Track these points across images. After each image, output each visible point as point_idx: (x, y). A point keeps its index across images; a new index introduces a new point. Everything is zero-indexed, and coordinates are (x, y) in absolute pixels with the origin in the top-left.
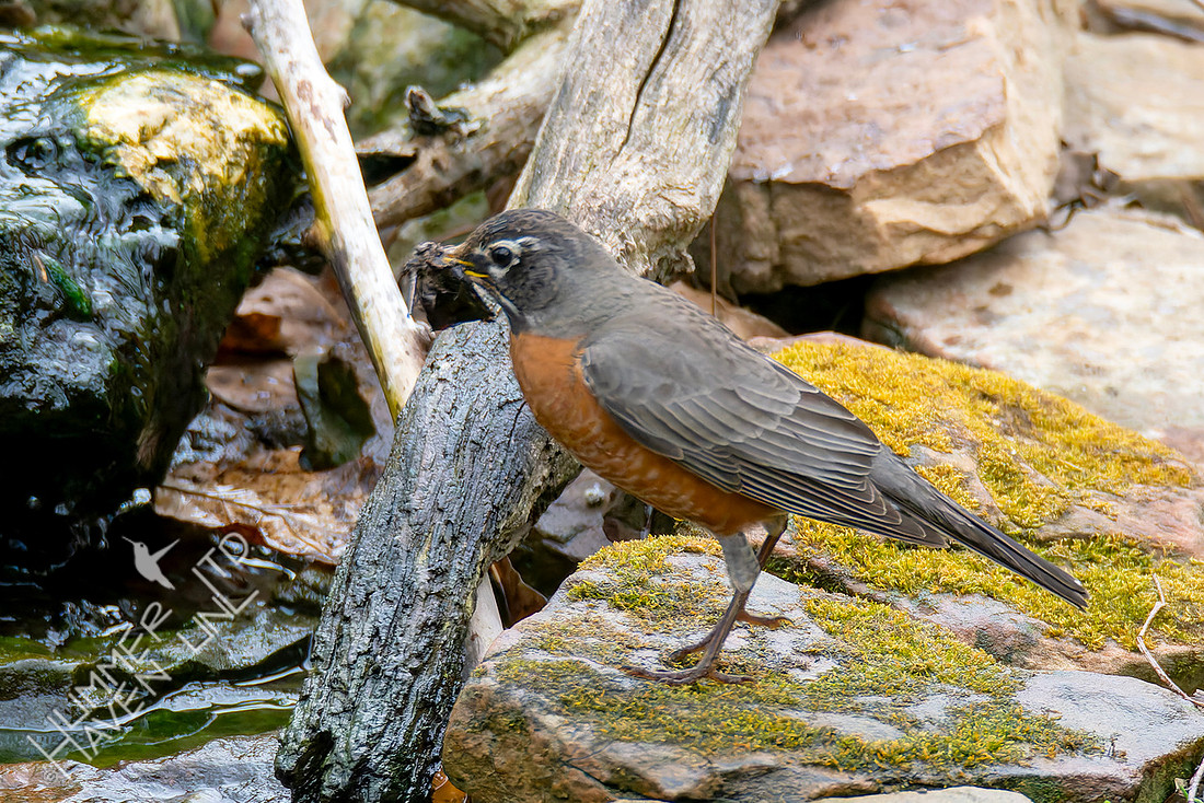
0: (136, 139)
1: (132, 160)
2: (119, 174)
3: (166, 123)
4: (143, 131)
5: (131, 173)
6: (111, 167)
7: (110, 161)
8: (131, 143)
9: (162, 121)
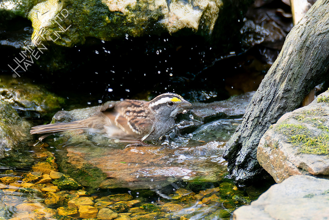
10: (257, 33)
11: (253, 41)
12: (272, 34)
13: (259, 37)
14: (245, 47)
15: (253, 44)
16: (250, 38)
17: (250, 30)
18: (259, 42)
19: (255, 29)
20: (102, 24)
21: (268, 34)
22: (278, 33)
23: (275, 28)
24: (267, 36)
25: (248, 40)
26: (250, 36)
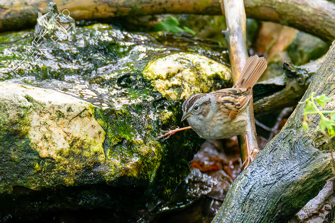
0: (164, 77)
1: (159, 85)
2: (154, 90)
3: (179, 72)
4: (168, 74)
5: (158, 90)
6: (152, 87)
7: (152, 85)
8: (162, 79)
9: (177, 71)
10: (204, 182)
11: (200, 191)
12: (220, 183)
13: (205, 187)
14: (190, 198)
15: (199, 195)
16: (196, 188)
17: (196, 179)
18: (206, 192)
19: (202, 178)
20: (33, 172)
21: (216, 183)
22: (227, 182)
23: (223, 177)
24: (215, 186)
25: (193, 190)
26: (196, 185)
